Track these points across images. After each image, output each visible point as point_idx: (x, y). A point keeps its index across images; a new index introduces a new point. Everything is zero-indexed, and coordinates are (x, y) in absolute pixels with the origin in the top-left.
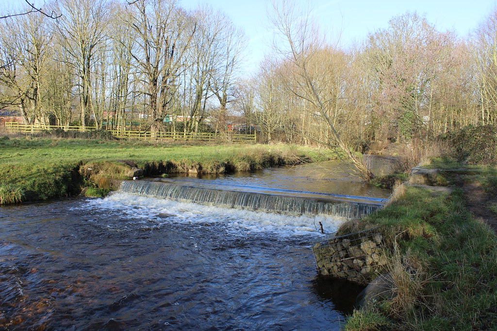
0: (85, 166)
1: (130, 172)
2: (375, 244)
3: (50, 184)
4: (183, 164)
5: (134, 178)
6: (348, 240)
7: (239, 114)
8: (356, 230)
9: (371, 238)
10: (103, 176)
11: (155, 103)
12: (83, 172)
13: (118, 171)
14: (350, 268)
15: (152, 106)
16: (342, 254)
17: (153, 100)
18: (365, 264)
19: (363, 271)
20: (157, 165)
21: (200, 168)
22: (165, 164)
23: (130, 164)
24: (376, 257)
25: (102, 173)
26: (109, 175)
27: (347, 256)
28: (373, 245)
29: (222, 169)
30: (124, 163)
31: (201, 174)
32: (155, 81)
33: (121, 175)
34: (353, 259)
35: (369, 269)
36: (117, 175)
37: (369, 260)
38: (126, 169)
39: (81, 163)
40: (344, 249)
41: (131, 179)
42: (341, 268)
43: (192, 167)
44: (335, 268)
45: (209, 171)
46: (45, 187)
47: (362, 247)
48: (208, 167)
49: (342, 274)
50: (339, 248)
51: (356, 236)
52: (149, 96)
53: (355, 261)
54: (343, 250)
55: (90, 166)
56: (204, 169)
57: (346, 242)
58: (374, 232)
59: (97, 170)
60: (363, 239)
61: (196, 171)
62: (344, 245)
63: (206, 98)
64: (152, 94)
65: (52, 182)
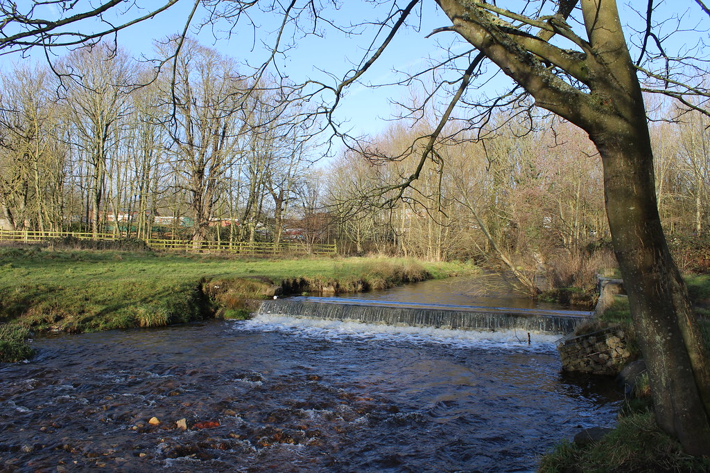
0: (211, 284)
1: (269, 290)
2: (619, 339)
3: (185, 305)
4: (317, 281)
5: (275, 297)
6: (595, 337)
7: (298, 216)
8: (599, 328)
9: (615, 334)
10: (234, 296)
11: (200, 203)
12: (208, 289)
13: (253, 289)
14: (596, 363)
15: (195, 206)
16: (588, 350)
17: (197, 198)
18: (610, 357)
19: (609, 363)
20: (292, 282)
21: (338, 286)
22: (298, 281)
23: (269, 281)
24: (620, 350)
25: (231, 291)
26: (241, 294)
27: (592, 352)
28: (617, 340)
29: (360, 287)
30: (260, 280)
31: (339, 292)
32: (200, 173)
33: (257, 293)
34: (598, 354)
35: (614, 361)
36: (252, 294)
37: (614, 354)
38: (264, 286)
39: (203, 280)
40: (591, 346)
41: (271, 298)
42: (587, 363)
43: (329, 284)
44: (582, 363)
45: (347, 288)
46: (180, 308)
47: (607, 342)
48: (345, 285)
49: (588, 369)
50: (585, 345)
51: (602, 333)
52: (192, 192)
53: (601, 356)
54: (589, 346)
55: (218, 283)
56: (341, 287)
57: (592, 339)
58: (619, 328)
59: (225, 288)
60: (608, 335)
61: (332, 289)
62: (590, 342)
63: (263, 196)
64: (195, 189)
65: (186, 302)
